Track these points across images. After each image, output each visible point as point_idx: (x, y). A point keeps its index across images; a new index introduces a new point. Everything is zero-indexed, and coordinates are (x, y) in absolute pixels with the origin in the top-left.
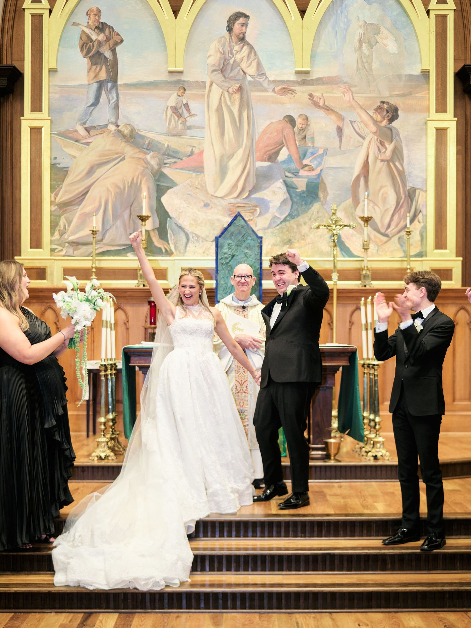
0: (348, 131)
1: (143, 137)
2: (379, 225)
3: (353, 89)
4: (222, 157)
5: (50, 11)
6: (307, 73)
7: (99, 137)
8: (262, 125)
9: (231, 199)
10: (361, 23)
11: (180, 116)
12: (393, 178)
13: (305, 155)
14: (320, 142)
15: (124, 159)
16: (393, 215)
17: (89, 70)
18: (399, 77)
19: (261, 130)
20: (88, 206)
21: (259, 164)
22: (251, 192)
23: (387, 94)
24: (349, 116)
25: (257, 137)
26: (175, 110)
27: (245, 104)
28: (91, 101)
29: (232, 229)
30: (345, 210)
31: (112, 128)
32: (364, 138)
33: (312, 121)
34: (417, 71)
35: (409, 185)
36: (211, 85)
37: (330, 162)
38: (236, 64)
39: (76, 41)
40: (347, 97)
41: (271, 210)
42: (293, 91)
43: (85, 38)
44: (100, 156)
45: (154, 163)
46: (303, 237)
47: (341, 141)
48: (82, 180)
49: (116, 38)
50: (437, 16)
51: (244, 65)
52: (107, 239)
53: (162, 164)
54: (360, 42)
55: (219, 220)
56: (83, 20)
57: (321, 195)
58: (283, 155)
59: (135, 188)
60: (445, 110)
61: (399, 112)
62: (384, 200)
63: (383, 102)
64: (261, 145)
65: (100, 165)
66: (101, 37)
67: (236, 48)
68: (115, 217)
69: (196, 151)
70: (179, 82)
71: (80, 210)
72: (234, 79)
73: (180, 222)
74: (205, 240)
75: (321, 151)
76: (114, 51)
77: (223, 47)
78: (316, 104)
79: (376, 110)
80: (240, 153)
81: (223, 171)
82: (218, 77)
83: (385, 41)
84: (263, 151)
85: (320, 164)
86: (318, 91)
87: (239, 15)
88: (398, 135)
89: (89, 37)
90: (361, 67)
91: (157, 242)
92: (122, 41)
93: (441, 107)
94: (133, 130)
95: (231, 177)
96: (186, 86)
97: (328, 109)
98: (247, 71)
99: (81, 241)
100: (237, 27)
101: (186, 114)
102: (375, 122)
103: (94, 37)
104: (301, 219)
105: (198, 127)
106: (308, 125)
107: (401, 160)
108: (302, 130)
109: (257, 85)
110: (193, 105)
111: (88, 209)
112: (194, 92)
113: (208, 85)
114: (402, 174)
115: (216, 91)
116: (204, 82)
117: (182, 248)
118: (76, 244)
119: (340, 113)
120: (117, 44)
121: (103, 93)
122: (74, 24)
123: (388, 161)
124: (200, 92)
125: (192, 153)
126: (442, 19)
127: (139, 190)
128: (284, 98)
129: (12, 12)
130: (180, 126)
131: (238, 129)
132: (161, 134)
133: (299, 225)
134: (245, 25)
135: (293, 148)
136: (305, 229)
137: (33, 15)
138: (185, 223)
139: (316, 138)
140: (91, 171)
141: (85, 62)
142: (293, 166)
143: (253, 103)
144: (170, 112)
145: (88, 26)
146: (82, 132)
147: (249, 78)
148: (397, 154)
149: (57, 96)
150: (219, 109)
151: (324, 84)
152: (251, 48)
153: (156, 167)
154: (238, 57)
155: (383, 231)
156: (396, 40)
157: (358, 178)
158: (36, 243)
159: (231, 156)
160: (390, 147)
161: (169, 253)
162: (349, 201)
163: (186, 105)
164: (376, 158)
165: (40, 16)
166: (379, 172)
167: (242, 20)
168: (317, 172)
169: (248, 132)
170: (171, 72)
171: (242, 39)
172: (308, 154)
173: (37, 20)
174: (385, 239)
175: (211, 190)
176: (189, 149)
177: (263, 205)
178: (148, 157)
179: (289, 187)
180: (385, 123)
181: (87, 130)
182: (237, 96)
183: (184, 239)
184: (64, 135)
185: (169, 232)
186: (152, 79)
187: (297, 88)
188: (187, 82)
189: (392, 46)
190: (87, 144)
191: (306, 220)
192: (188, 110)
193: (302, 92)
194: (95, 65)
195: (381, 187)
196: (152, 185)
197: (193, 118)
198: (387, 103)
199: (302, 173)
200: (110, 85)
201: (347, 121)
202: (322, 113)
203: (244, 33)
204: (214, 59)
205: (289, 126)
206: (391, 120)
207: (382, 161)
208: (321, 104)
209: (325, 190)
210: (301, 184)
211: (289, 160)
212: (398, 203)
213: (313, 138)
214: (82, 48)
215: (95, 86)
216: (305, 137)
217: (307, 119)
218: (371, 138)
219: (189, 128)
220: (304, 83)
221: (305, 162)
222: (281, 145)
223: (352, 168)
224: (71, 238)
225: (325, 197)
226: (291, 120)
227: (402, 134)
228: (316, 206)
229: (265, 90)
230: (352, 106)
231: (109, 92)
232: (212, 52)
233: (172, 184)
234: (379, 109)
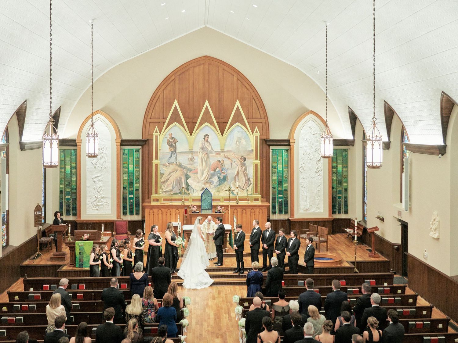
0: (233, 164)
1: (183, 165)
2: (241, 187)
3: (235, 153)
4: (202, 170)
5: (160, 135)
6: (223, 150)
7: (172, 165)
8: (212, 162)
9: (205, 181)
10: (237, 137)
11: (192, 160)
12: (245, 175)
13: (223, 170)
14: (227, 166)
15: (178, 171)
16: (245, 184)
17: (169, 148)
18: (246, 150)
19: (212, 163)
20: (169, 182)
21: (211, 172)
22: (209, 179)
23: (243, 155)
24: (234, 160)
25: (211, 165)
26: (191, 159)
27: (208, 157)
28: (170, 156)
29: (205, 192)
30: (233, 183)
31: (175, 163)
32: (237, 165)
33: (225, 161)
34: (250, 149)
35: (249, 177)
36: (200, 153)
37: (229, 171)
38: (206, 147)
39: (166, 142)
40: (233, 155)
41: (214, 183)
42: (220, 154)
43: (168, 141)
44: (172, 170)
45: (185, 172)
46: (222, 190)
47: (232, 166)
48: (168, 176)
49: (176, 141)
50: (255, 136)
51: (208, 148)
52: (174, 191)
53: (187, 172)
54: (237, 142)
55: (201, 186)
56: (168, 136)
57: (227, 180)
58: (218, 170)
59: (181, 178)
60: (257, 159)
61: (246, 159)
62: (242, 181)
63: (242, 157)
64: (212, 167)
65: (172, 172)
66: (172, 140)
67: (206, 143)
68: (176, 185)
69: (196, 169)
70: (192, 152)
71: (167, 184)
72: (205, 151)
73: (192, 186)
74: (198, 191)
75: (227, 169)
76: (175, 144)
77: (203, 143)
78: (226, 157)
79: (240, 158)
80: (207, 169)
81: (202, 174)
82: (201, 150)
83: (243, 142)
84: (212, 169)
85: (226, 172)
86: (226, 154)
87: (207, 135)
88: (246, 164)
89: (169, 140)
90: (237, 148)
91: (186, 192)
92: (177, 141)
93: (256, 158)
94: (180, 164)
95: (204, 176)
96: (193, 153)
97: (228, 158)
98: (209, 149)
99: (168, 191)
100: (206, 138)
101: (193, 160)
102: (240, 161)
103: (170, 140)
104: (222, 186)
105: (196, 163)
106: (223, 162)
107: (247, 171)
108: (222, 164)
109: (211, 152)
110: (195, 157)
111: (169, 183)
112: (195, 154)
113: (199, 152)
114: (246, 174)
115: (201, 154)
116: (198, 152)
117: (192, 193)
118: (166, 192)
119: (232, 159)
120: (176, 142)
121: (173, 154)
122: (166, 137)
123: (243, 171)
124: (197, 154)
125: (195, 169)
126: (256, 137)
127: (182, 178)
128: (218, 156)
129: (145, 123)
130: (192, 163)
131: (206, 163)
132: (187, 164)
133: (221, 187)
134: (208, 137)
135: (220, 168)
136: (223, 188)
137: (155, 136)
138: (193, 187)
139: (226, 166)
140: (170, 174)
141: (168, 147)
142: (220, 172)
143: (210, 157)
144: (189, 159)
145: (169, 138)
146: (167, 164)
147: (209, 151)
148: (246, 169)
149: (161, 155)
150: (202, 158)
151: (228, 152)
152: (210, 143)
153: (186, 173)
154: (206, 145)
155: (242, 188)
156: (246, 141)
157: (236, 176)
158: (156, 192)
159: (204, 170)
160: (244, 168)
161: (189, 194)
162: (234, 181)
163: (193, 157)
164: (240, 170)
165: (157, 136)
166: (241, 174)
167: (207, 136)
168: (226, 174)
169: (209, 164)
170: (190, 150)
171: (207, 141)
172: (224, 169)
173: (157, 137)
174: (243, 190)
175: (199, 178)
176: (194, 168)
177: (212, 182)
178: (184, 170)
179: (219, 178)
180: (242, 162)
181: (169, 163)
182: (206, 155)
183: (193, 191)
184: (163, 165)
185: (189, 189)
186: (185, 151)
187: (221, 153)
188: (194, 152)
189: (244, 143)
190: (169, 167)
191: (223, 186)
192: (194, 159)
193: (222, 154)
194: (171, 147)
195: (242, 178)
196: (185, 177)
197: (195, 161)
198: (243, 157)
199: (222, 174)
200: (174, 152)
201: (233, 161)
202: (227, 159)
203: (208, 140)
204: (200, 146)
205: (219, 162)
206: (244, 161)
207: (242, 171)
208: (227, 157)
209: (228, 178)
210: (222, 177)
211: (219, 171)
212: (246, 181)
213: (225, 166)
214: (167, 144)
215: (171, 153)
216: (223, 165)
217: (223, 161)
218: (239, 166)
219: (194, 163)
220: (223, 152)
221: (223, 171)
222: (217, 167)
223: (235, 173)
224: (165, 190)
225: (228, 180)
226: (219, 161)
227: (247, 164)
228: (226, 182)
229: (213, 154)
230: (234, 158)
231: (174, 154)
232: (200, 144)
233: (190, 177)
234: (241, 158)
